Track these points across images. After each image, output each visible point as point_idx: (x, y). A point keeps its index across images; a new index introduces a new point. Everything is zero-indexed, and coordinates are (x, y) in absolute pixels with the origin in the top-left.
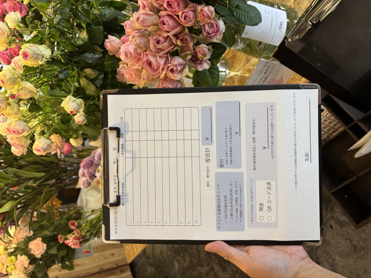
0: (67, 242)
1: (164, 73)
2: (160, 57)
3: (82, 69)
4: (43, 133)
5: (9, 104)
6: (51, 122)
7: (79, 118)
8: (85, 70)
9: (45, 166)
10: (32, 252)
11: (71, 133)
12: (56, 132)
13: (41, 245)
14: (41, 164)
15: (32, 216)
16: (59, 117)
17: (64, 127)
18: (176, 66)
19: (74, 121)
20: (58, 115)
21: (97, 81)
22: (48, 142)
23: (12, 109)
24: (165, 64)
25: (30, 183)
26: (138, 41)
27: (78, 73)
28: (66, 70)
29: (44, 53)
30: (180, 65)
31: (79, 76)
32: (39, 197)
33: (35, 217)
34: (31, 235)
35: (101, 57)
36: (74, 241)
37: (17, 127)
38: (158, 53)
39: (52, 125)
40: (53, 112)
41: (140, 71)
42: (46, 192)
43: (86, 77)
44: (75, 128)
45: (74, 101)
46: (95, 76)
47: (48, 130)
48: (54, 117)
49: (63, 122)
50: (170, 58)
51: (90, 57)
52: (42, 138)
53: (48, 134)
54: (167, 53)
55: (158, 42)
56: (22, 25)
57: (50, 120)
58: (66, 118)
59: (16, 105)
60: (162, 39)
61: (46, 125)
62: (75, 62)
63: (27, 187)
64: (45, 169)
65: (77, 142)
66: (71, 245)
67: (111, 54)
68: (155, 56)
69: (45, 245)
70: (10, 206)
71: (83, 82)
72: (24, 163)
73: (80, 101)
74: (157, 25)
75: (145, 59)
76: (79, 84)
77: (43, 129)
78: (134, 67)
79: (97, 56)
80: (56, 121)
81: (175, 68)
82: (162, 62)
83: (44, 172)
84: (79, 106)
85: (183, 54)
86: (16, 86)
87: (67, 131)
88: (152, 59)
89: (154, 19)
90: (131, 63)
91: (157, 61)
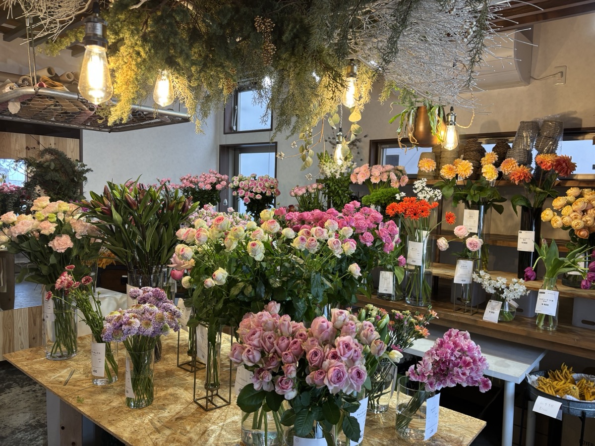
0: (66, 274)
1: (247, 346)
2: (259, 341)
3: (251, 283)
4: (197, 253)
5: (220, 232)
6: (207, 259)
7: (210, 282)
8: (251, 286)
9: (156, 252)
10: (56, 238)
11: (196, 276)
12: (197, 263)
13: (64, 247)
14: (159, 249)
15: (96, 238)
16: (211, 266)
17: (202, 270)
18: (253, 354)
19: (207, 278)
20: (212, 265)
21: (242, 296)
22: (190, 257)
23: (216, 234)
24: (254, 346)
25: (139, 238)
26: (269, 322)
27: (248, 281)
28: (250, 271)
29: (258, 256)
30: (254, 358)
31: (247, 281)
32: (122, 245)
33: (95, 240)
34: (77, 237)
35: (262, 298)
36: (66, 282)
37: (202, 237)
38: (262, 340)
39: (203, 261)
40: (215, 261)
41: (249, 328)
42: (126, 252)
43: (245, 287)
44: (201, 279)
45: (224, 277)
46: (246, 294)
47: (199, 257)
48: (210, 262)
49: (206, 269)
50: (258, 349)
51: (262, 290)
52: (193, 253)
53: (195, 257)
54: (263, 347)
55: (270, 338)
56: (285, 239)
57: (209, 259)
58: (209, 272)
59: (220, 236)
60: (271, 340)
61: (204, 255)
62: (256, 278)
63: (135, 235)
64: (153, 251)
65: (186, 282)
66: (61, 279)
67: (265, 307)
68: (259, 337)
69: (63, 251)
70: (117, 220)
71: (241, 285)
72: (162, 231)
73: (224, 281)
74: (282, 335)
75: (257, 329)
76: (240, 282)
77: (200, 253)
78: (252, 323)
79: (263, 296)
80: (207, 264)
81: (250, 353)
82: (255, 342)
83: (151, 250)
84: (219, 281)
85: (262, 360)
86: (233, 238)
87: (198, 273)
88: (257, 335)
89: (286, 333)
90: (256, 321)
91: (255, 338)
